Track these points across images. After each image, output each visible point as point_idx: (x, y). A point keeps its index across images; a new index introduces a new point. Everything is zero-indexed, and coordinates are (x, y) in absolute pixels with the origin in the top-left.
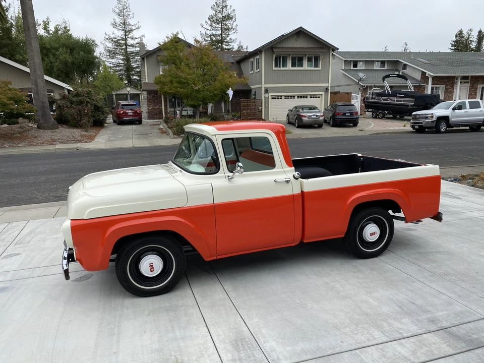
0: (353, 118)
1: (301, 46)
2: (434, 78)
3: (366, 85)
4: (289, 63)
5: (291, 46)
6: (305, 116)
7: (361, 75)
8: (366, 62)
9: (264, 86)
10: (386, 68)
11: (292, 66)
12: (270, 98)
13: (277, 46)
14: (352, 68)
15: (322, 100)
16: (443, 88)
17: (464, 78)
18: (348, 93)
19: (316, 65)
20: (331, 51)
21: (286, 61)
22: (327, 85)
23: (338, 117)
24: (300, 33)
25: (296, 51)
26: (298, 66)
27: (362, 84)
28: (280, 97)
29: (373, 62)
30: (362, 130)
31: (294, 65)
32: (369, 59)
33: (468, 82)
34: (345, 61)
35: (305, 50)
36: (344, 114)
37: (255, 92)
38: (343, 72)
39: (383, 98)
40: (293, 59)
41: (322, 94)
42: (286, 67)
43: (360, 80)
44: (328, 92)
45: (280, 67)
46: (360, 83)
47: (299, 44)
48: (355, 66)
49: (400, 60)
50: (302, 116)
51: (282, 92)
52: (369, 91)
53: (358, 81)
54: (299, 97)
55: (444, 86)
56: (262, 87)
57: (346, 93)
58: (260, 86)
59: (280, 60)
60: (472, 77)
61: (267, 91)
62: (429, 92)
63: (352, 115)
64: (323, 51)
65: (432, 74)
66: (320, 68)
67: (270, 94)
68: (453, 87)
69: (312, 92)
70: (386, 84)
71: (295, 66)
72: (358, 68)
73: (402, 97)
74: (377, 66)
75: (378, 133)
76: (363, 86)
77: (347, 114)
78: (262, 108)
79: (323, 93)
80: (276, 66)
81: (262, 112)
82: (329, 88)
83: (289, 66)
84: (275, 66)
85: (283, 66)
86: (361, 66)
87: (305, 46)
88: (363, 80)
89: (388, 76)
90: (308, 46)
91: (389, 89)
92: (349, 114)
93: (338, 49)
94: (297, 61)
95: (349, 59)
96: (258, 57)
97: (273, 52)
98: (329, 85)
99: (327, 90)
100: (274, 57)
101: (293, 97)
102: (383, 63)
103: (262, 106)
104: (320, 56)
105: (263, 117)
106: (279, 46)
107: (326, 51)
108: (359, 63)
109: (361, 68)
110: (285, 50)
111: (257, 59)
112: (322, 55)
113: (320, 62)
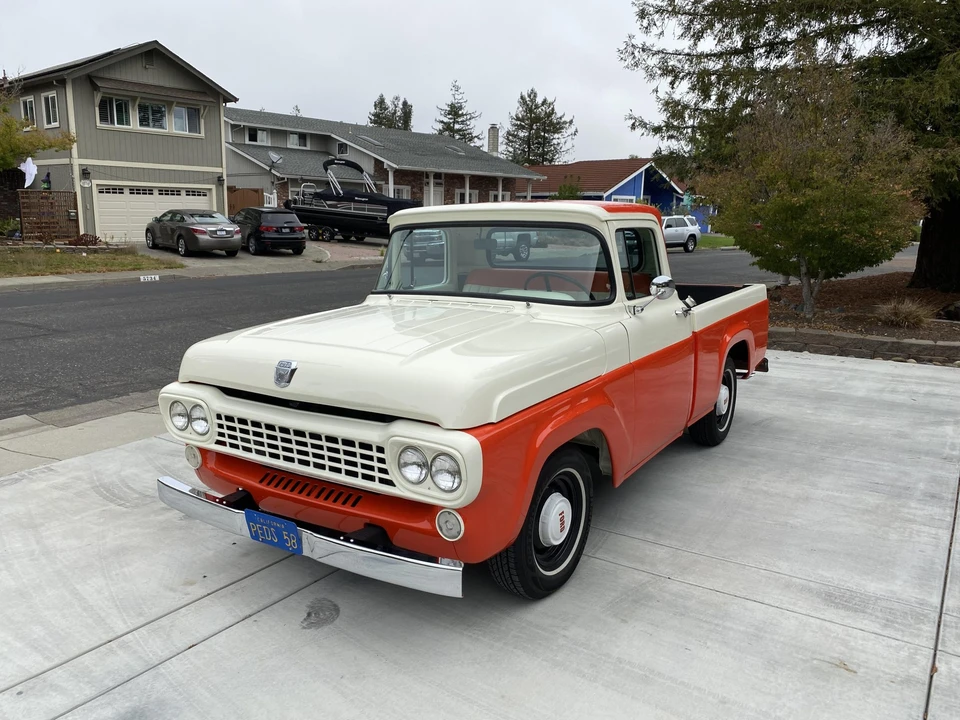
0: (297, 239)
1: (151, 82)
2: (397, 172)
3: (286, 176)
4: (134, 117)
5: (134, 79)
6: (204, 233)
7: (274, 156)
8: (274, 133)
9: (77, 162)
10: (308, 148)
11: (141, 125)
12: (95, 190)
13: (101, 75)
14: (247, 142)
15: (211, 201)
16: (408, 191)
17: (437, 176)
18: (256, 191)
19: (194, 127)
20: (221, 100)
21: (127, 112)
22: (219, 170)
23: (267, 236)
24: (153, 54)
25: (148, 91)
26: (154, 126)
27: (278, 175)
28: (119, 190)
29: (284, 134)
30: (320, 262)
31: (144, 121)
32: (280, 128)
33: (441, 184)
34: (233, 126)
35: (169, 93)
36: (279, 230)
37: (48, 175)
38: (233, 148)
39: (328, 202)
40: (143, 109)
41: (210, 190)
42: (128, 123)
43: (273, 165)
44: (223, 185)
45: (112, 122)
46: (273, 171)
47: (153, 77)
48: (253, 137)
49: (333, 136)
50: (196, 231)
51: (123, 179)
52: (290, 189)
53: (268, 168)
54: (163, 192)
55: (409, 188)
56: (71, 165)
57: (252, 190)
58: (66, 161)
59: (112, 107)
60: (446, 175)
61: (85, 174)
62: (392, 196)
63: (295, 232)
64: (207, 99)
65: (395, 166)
66: (203, 135)
67: (95, 182)
68: (421, 190)
69: (189, 183)
70: (332, 176)
71: (148, 125)
72: (258, 143)
73: (365, 202)
74: (293, 143)
75: (353, 267)
76: (279, 179)
77: (284, 230)
78: (77, 213)
79: (213, 187)
80: (103, 119)
81: (77, 221)
82: (225, 177)
83: (134, 124)
84: (101, 120)
85: (120, 122)
86: (263, 140)
87: (167, 85)
88: (278, 167)
89: (332, 162)
90: (172, 86)
91: (339, 187)
92: (288, 230)
93: (236, 100)
94: (152, 113)
95: (242, 124)
96: (52, 94)
97: (95, 88)
98: (223, 171)
99: (220, 180)
100: (97, 100)
101: (149, 191)
102: (303, 137)
103: (76, 208)
104: (199, 110)
105: (82, 232)
106: (107, 76)
107: (211, 100)
108: (259, 132)
109: (264, 144)
110: (124, 87)
111: (47, 99)
112: (205, 107)
113: (202, 121)
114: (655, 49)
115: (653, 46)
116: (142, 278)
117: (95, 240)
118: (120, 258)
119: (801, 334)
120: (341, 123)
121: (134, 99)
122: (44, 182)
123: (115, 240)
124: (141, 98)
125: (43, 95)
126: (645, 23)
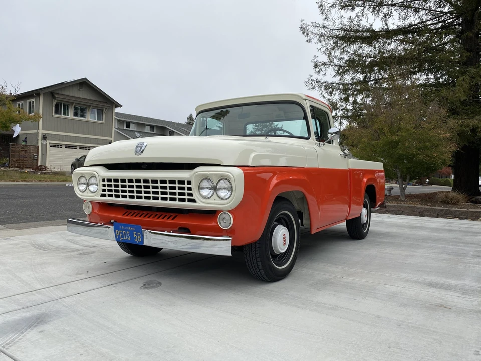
1: (81, 97)
4: (71, 112)
5: (73, 95)
7: (138, 135)
8: (139, 125)
9: (41, 132)
10: (155, 132)
11: (74, 116)
12: (48, 146)
13: (57, 92)
14: (125, 128)
19: (100, 118)
20: (114, 106)
21: (68, 109)
22: (110, 139)
24: (84, 84)
25: (79, 100)
26: (81, 117)
28: (61, 146)
29: (143, 125)
31: (76, 114)
32: (141, 122)
34: (119, 121)
35: (89, 102)
37: (26, 138)
38: (118, 131)
40: (76, 109)
42: (68, 115)
45: (60, 114)
47: (83, 94)
48: (128, 126)
49: (167, 127)
51: (62, 141)
54: (81, 148)
56: (38, 133)
58: (36, 131)
59: (61, 107)
61: (44, 137)
64: (107, 105)
66: (104, 122)
67: (49, 142)
71: (77, 116)
72: (130, 129)
74: (147, 130)
78: (38, 156)
80: (56, 112)
81: (37, 160)
83: (71, 115)
84: (55, 113)
85: (64, 114)
86: (133, 127)
87: (88, 98)
90: (91, 98)
93: (121, 106)
94: (80, 111)
95: (123, 119)
96: (32, 100)
97: (54, 98)
98: (112, 139)
100: (54, 103)
101: (75, 147)
102: (152, 127)
103: (38, 154)
104: (103, 110)
105: (39, 164)
106: (60, 93)
107: (110, 106)
108: (131, 124)
109: (133, 130)
110: (68, 98)
111: (30, 103)
112: (106, 109)
113: (104, 116)
114: (322, 81)
115: (321, 80)
116: (67, 184)
117: (45, 168)
118: (57, 177)
119: (400, 206)
120: (171, 122)
121: (72, 104)
122: (23, 141)
123: (55, 170)
124: (76, 103)
125: (28, 101)
126: (317, 70)
